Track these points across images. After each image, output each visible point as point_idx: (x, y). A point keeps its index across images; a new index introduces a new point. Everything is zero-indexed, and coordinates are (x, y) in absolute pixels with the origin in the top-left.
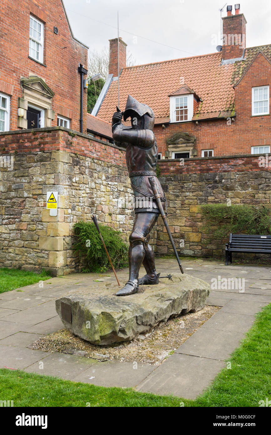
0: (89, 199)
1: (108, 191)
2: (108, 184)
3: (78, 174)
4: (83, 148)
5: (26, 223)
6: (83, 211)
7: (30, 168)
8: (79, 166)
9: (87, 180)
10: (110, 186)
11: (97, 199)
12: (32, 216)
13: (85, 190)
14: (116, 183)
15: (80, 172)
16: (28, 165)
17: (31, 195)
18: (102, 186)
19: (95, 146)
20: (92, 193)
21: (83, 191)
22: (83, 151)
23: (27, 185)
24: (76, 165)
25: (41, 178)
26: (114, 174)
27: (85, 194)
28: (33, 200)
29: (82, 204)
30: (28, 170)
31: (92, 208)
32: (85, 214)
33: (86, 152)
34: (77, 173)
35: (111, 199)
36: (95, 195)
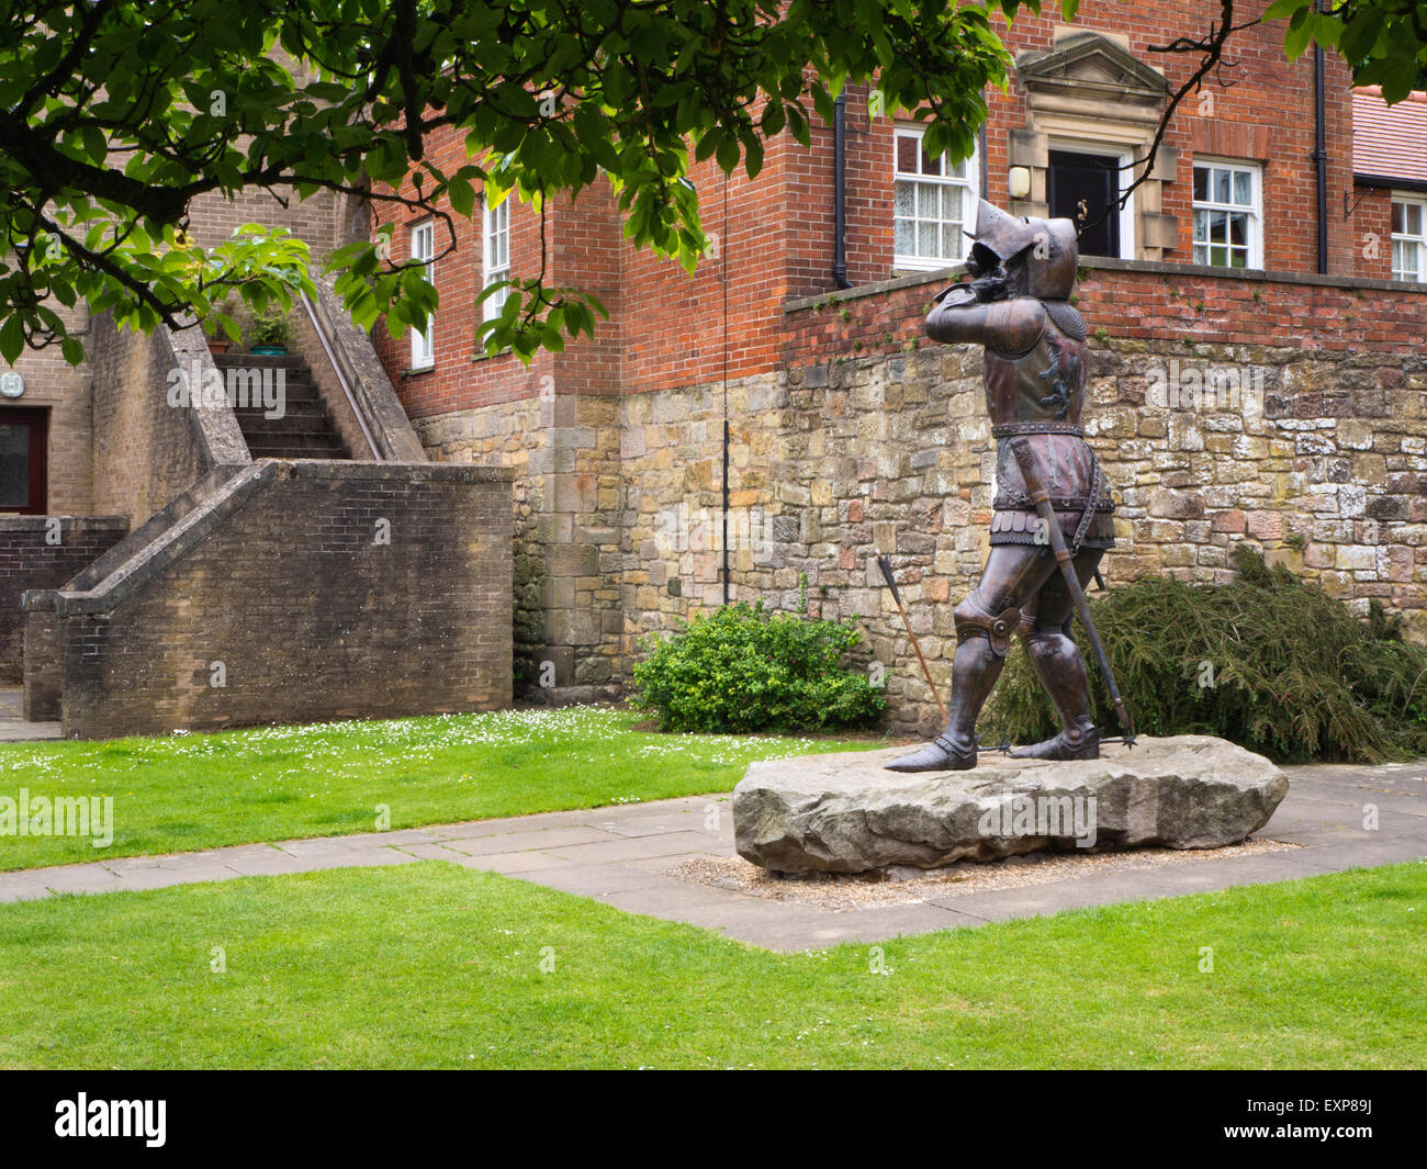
0: (1174, 492)
1: (1281, 458)
2: (1280, 428)
3: (1113, 405)
4: (1134, 312)
5: (946, 578)
6: (1141, 535)
7: (950, 396)
8: (1114, 378)
9: (1160, 423)
10: (1289, 435)
11: (1219, 487)
12: (960, 557)
13: (1148, 459)
14: (1330, 422)
15: (1121, 397)
16: (947, 387)
17: (955, 488)
18: (1245, 439)
19: (1200, 295)
20: (1189, 469)
21: (1139, 466)
22: (1137, 321)
23: (944, 453)
24: (1103, 376)
25: (977, 428)
26: (1310, 386)
27: (1151, 474)
28: (960, 502)
29: (1135, 511)
30: (947, 405)
31: (1188, 523)
32: (1155, 546)
33: (1148, 323)
34: (1107, 401)
35: (1296, 484)
36: (1206, 476)
